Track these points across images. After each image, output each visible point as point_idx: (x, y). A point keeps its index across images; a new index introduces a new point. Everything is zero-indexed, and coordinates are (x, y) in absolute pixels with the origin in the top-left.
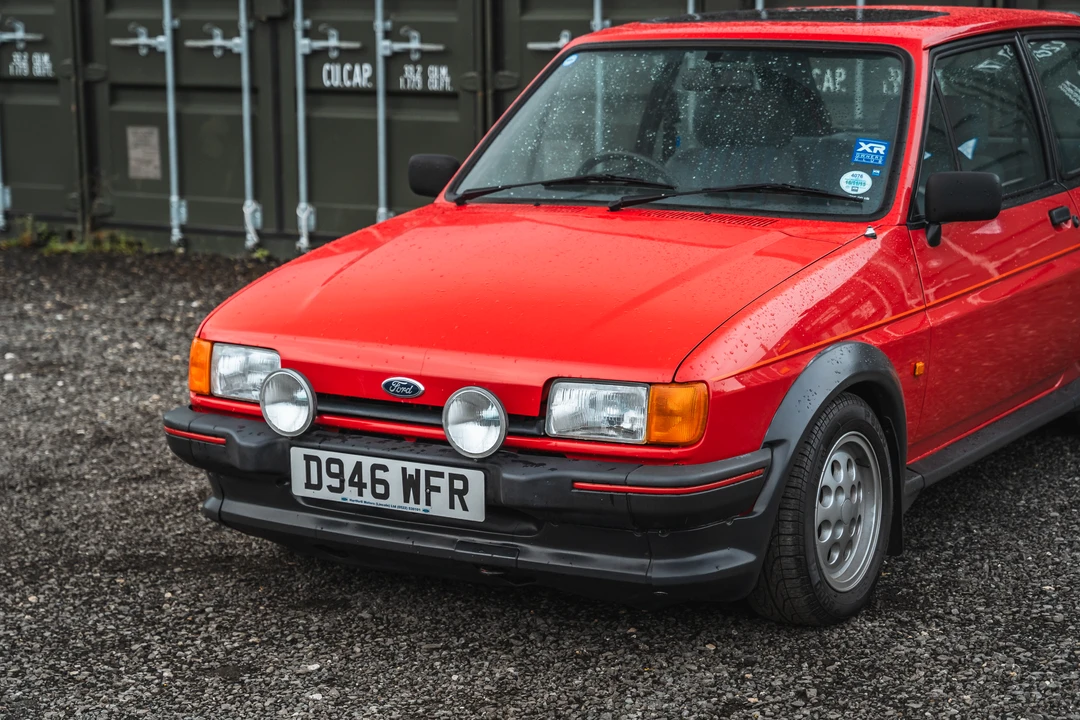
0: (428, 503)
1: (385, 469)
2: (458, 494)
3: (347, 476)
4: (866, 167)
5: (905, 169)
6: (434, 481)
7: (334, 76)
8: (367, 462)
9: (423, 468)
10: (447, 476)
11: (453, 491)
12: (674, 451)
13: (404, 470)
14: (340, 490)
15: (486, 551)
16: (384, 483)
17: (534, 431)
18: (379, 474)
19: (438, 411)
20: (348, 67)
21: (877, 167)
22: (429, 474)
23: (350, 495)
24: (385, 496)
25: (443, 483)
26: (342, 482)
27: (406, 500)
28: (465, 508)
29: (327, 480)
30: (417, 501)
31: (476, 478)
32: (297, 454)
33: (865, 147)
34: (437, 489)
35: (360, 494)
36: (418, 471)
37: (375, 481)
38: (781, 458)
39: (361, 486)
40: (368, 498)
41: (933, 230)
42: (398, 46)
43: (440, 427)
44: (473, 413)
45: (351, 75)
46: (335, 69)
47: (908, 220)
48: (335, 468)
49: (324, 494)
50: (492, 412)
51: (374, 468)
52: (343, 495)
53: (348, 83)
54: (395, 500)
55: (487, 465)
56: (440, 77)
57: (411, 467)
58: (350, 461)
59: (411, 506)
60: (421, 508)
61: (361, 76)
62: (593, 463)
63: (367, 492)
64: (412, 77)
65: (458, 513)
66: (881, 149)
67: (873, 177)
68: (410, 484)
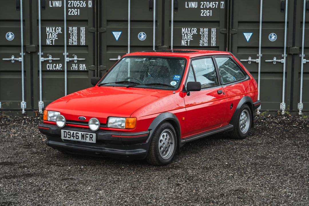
0: (86, 140)
1: (78, 133)
2: (91, 138)
3: (71, 135)
4: (176, 81)
5: (183, 81)
6: (87, 136)
7: (50, 67)
8: (75, 132)
9: (85, 133)
10: (89, 135)
11: (90, 137)
12: (130, 130)
13: (82, 133)
14: (70, 138)
15: (97, 149)
16: (78, 136)
17: (105, 126)
18: (77, 134)
19: (87, 123)
20: (55, 64)
21: (178, 80)
22: (86, 134)
23: (72, 138)
24: (78, 139)
25: (88, 136)
26: (70, 136)
27: (82, 139)
28: (92, 140)
29: (68, 136)
30: (84, 139)
31: (94, 135)
32: (62, 131)
33: (176, 77)
34: (87, 137)
35: (74, 138)
36: (84, 134)
37: (76, 136)
38: (151, 132)
39: (74, 137)
40: (75, 139)
41: (188, 92)
42: (71, 59)
43: (88, 126)
44: (94, 123)
45: (55, 67)
46: (51, 65)
47: (183, 90)
48: (69, 134)
49: (67, 138)
50: (97, 123)
51: (76, 133)
52: (70, 139)
53: (55, 69)
54: (80, 139)
55: (96, 132)
56: (83, 67)
57: (83, 133)
58: (72, 132)
59: (83, 140)
60: (84, 141)
61: (59, 67)
62: (115, 132)
63: (75, 138)
64: (75, 67)
65: (91, 141)
66: (179, 77)
67: (177, 82)
68: (83, 136)
